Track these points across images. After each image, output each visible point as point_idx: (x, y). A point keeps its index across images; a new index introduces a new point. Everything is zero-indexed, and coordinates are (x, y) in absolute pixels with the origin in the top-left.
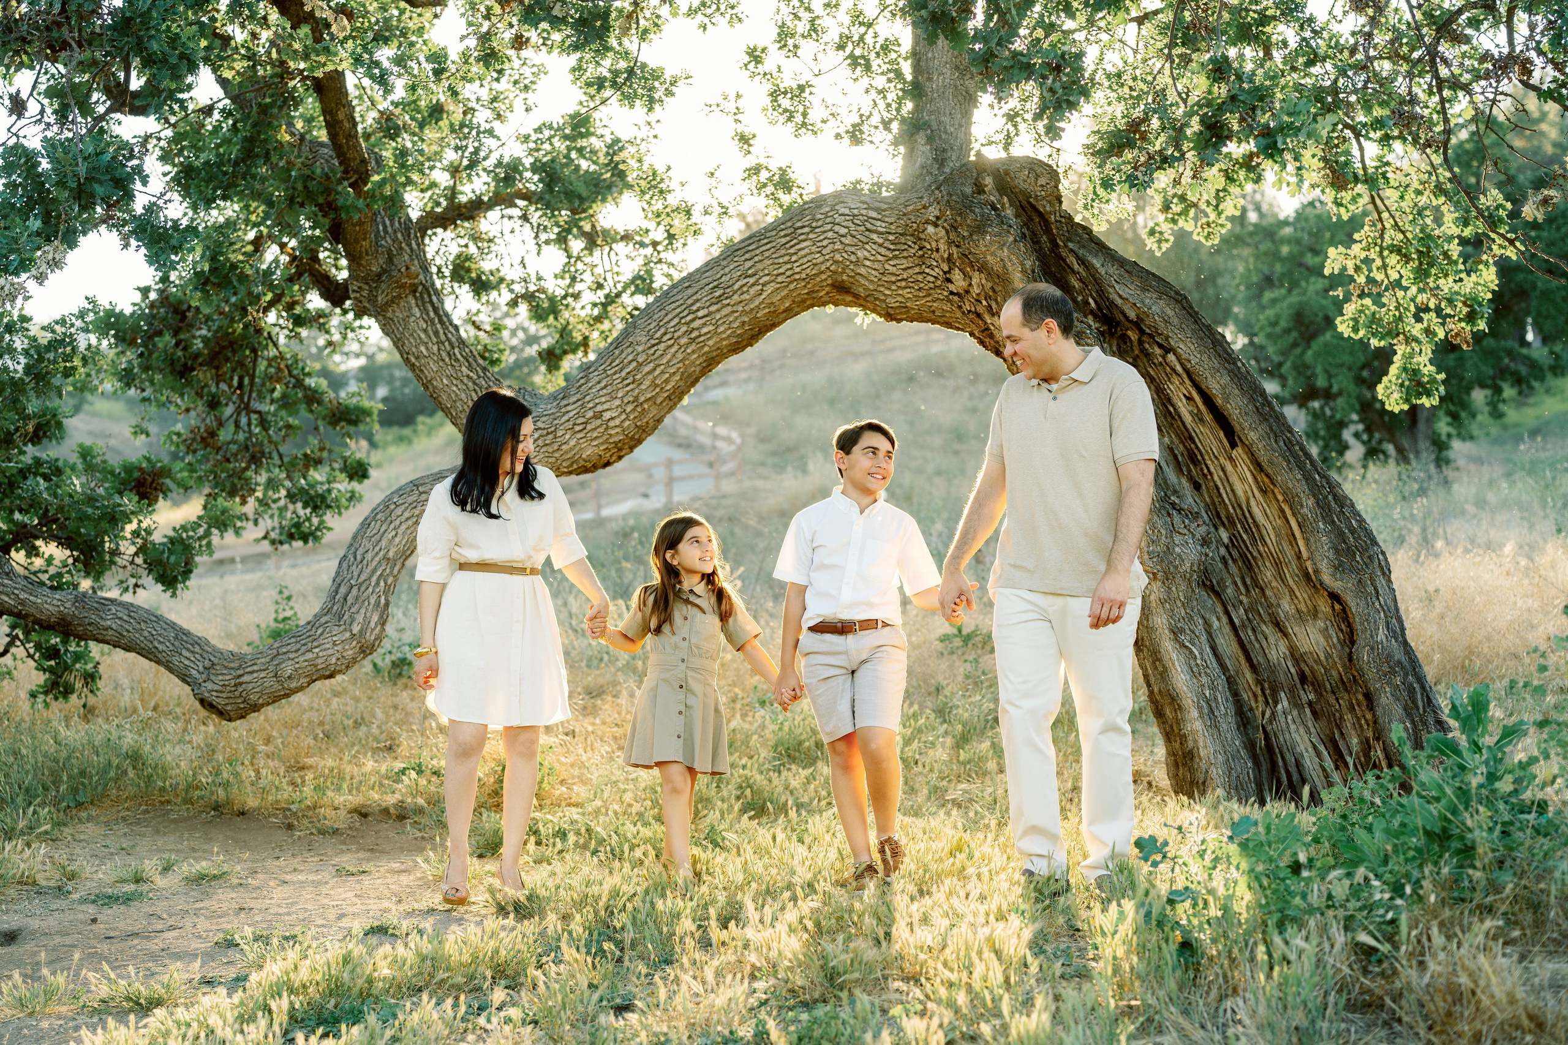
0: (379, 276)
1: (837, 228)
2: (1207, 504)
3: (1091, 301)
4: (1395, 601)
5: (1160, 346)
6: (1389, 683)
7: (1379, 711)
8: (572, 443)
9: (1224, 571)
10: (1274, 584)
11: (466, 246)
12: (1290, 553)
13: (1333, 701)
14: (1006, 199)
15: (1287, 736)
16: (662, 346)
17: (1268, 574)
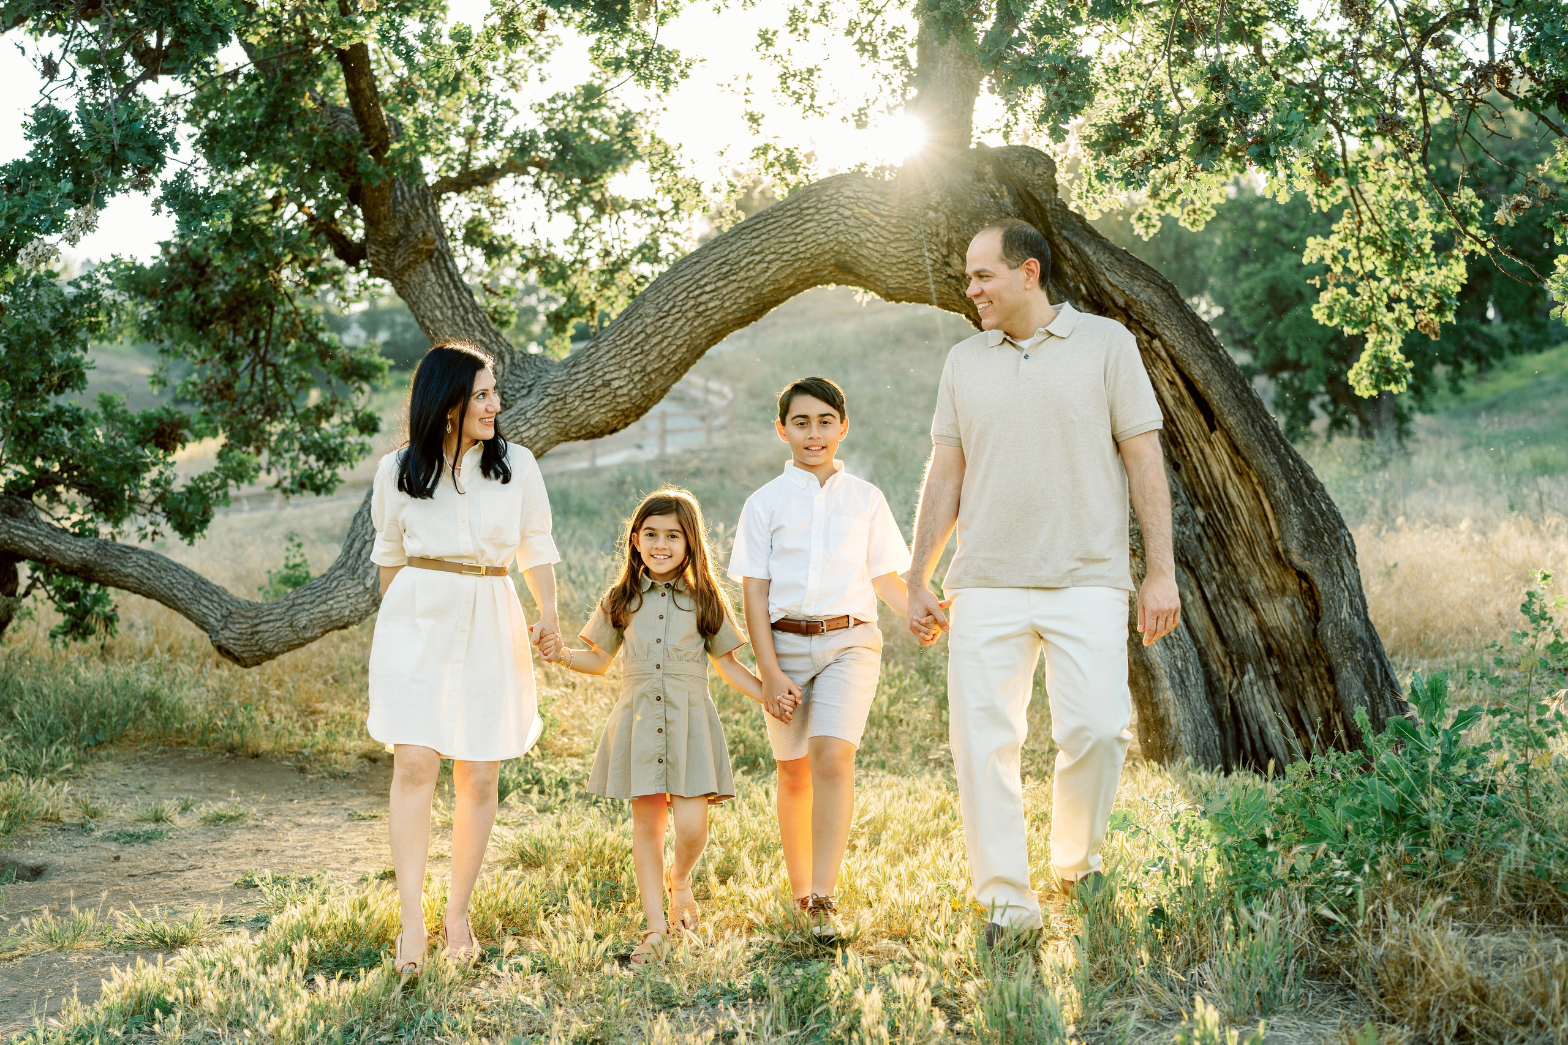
0: (396, 240)
1: (841, 210)
2: (1185, 485)
3: (1082, 287)
4: (1359, 580)
5: (1147, 332)
6: (1350, 658)
7: (1340, 685)
8: (581, 409)
9: (1199, 549)
10: (1246, 561)
11: (479, 210)
12: (1261, 533)
13: (1296, 673)
14: (1004, 188)
15: (1252, 706)
16: (670, 319)
17: (1240, 552)
